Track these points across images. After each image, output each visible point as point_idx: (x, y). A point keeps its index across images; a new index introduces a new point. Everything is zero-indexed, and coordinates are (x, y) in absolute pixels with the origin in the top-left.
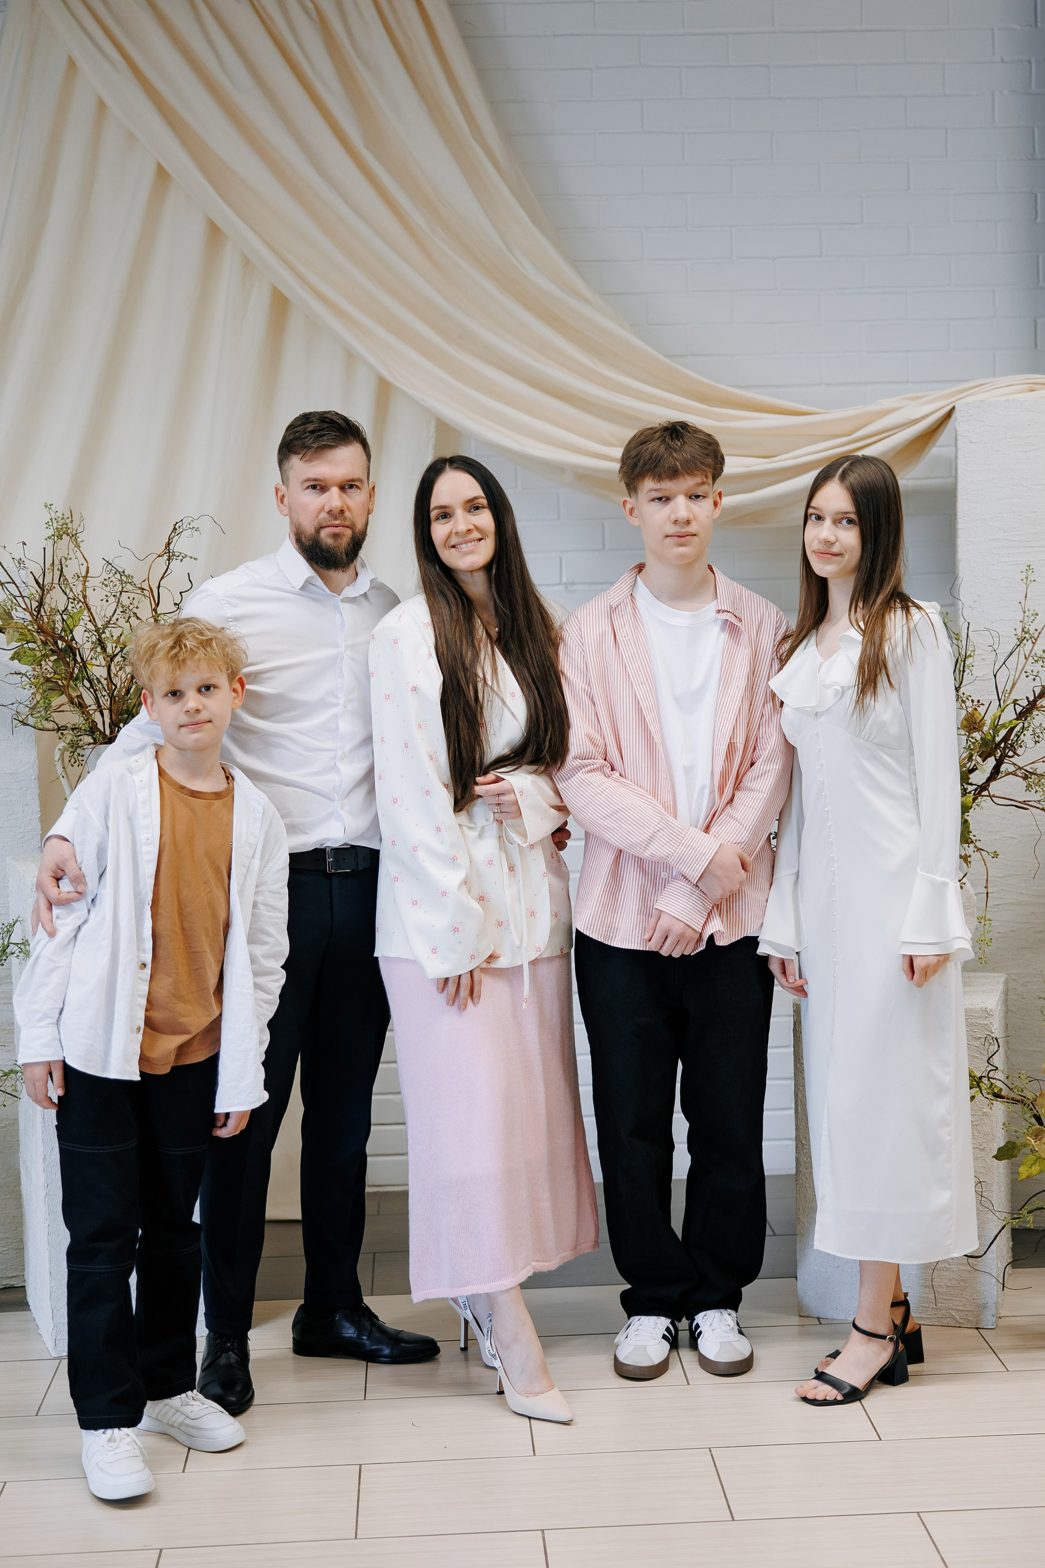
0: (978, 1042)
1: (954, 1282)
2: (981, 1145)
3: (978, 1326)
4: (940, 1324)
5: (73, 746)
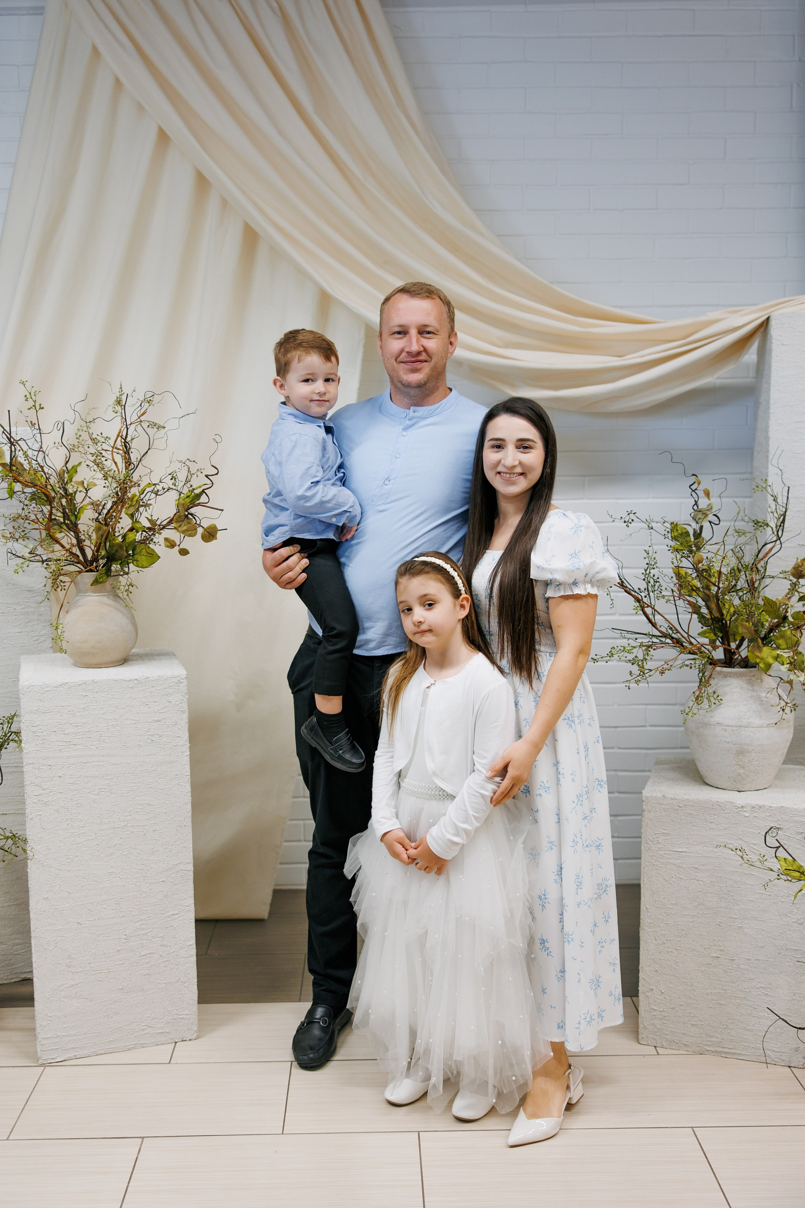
3: (790, 1065)
4: (757, 1061)
5: (55, 575)
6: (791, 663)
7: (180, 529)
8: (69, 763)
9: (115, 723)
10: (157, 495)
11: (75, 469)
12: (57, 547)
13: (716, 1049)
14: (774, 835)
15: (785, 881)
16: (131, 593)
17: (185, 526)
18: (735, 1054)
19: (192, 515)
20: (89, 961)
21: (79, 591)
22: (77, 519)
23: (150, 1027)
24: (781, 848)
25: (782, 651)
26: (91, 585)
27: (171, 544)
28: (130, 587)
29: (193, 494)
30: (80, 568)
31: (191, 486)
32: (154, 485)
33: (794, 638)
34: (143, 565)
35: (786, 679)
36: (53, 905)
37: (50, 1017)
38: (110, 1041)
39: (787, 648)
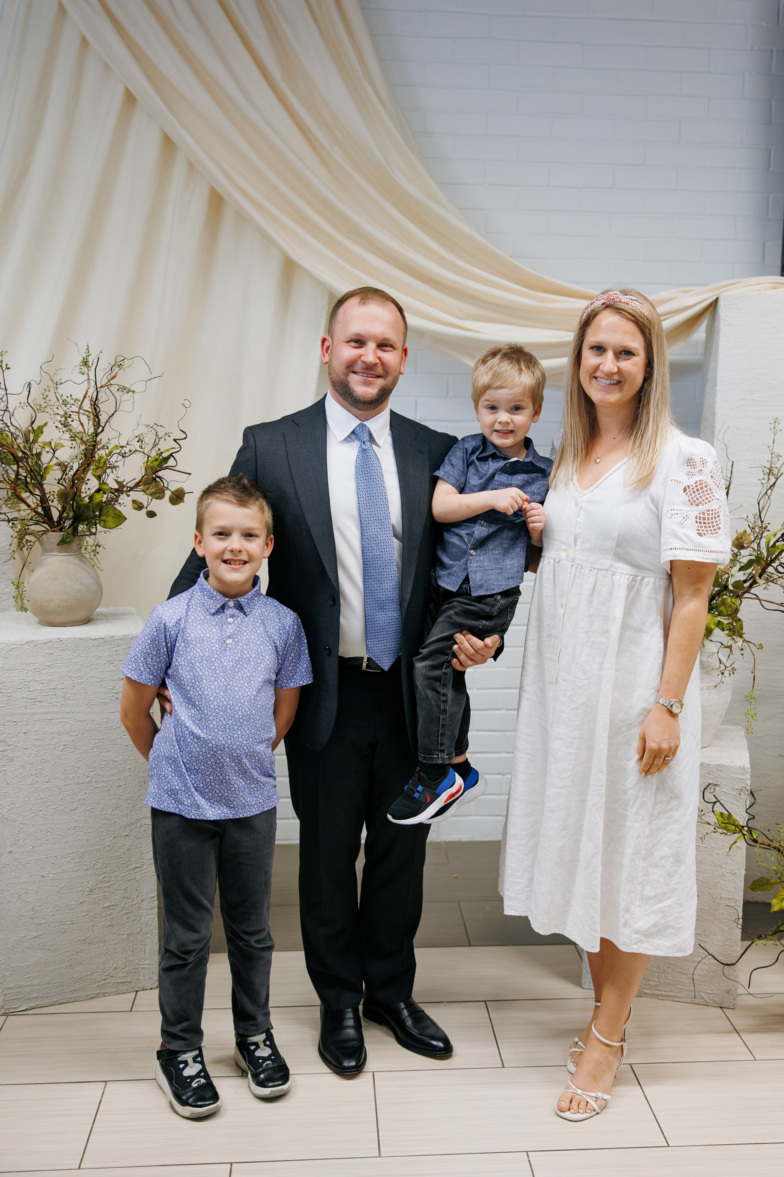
0: (736, 792)
1: (705, 972)
2: (733, 870)
3: (722, 1006)
4: (692, 1002)
5: (21, 534)
6: (730, 630)
7: (148, 492)
8: (34, 719)
9: (80, 681)
10: (123, 457)
11: (40, 430)
12: (23, 506)
13: (653, 992)
14: (712, 791)
15: (721, 834)
16: (98, 553)
17: (153, 488)
18: (671, 996)
19: (160, 478)
20: (52, 913)
21: (45, 551)
22: (43, 479)
23: (112, 977)
24: (718, 803)
25: (723, 617)
26: (58, 545)
27: (139, 506)
28: (97, 547)
29: (161, 457)
30: (45, 528)
31: (159, 450)
32: (122, 447)
33: (733, 605)
34: (109, 526)
35: (726, 644)
36: (17, 859)
37: (13, 967)
38: (72, 991)
39: (728, 615)
